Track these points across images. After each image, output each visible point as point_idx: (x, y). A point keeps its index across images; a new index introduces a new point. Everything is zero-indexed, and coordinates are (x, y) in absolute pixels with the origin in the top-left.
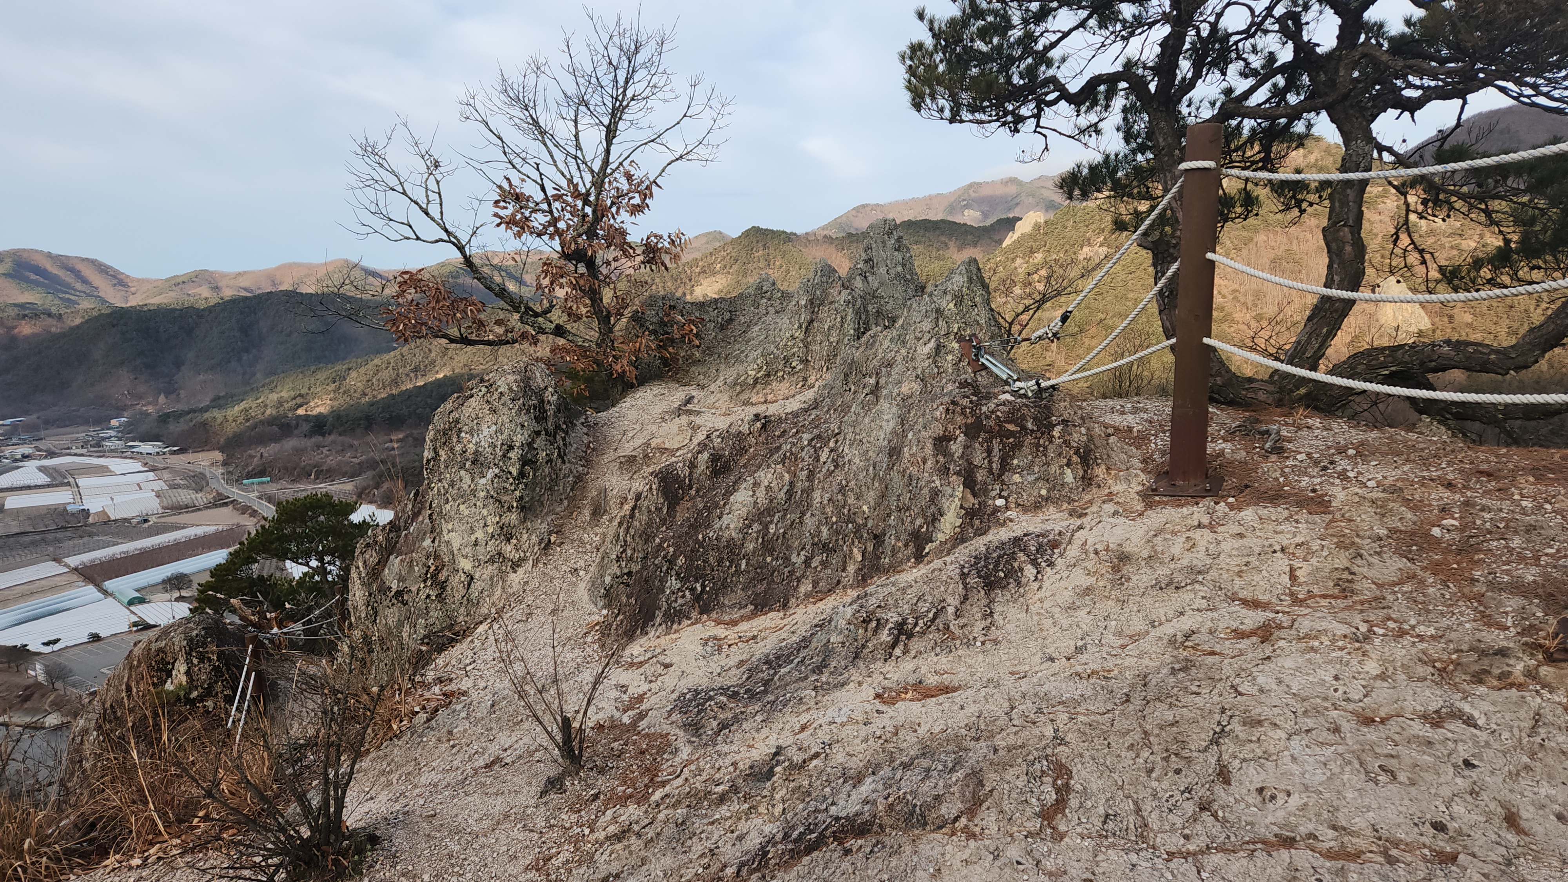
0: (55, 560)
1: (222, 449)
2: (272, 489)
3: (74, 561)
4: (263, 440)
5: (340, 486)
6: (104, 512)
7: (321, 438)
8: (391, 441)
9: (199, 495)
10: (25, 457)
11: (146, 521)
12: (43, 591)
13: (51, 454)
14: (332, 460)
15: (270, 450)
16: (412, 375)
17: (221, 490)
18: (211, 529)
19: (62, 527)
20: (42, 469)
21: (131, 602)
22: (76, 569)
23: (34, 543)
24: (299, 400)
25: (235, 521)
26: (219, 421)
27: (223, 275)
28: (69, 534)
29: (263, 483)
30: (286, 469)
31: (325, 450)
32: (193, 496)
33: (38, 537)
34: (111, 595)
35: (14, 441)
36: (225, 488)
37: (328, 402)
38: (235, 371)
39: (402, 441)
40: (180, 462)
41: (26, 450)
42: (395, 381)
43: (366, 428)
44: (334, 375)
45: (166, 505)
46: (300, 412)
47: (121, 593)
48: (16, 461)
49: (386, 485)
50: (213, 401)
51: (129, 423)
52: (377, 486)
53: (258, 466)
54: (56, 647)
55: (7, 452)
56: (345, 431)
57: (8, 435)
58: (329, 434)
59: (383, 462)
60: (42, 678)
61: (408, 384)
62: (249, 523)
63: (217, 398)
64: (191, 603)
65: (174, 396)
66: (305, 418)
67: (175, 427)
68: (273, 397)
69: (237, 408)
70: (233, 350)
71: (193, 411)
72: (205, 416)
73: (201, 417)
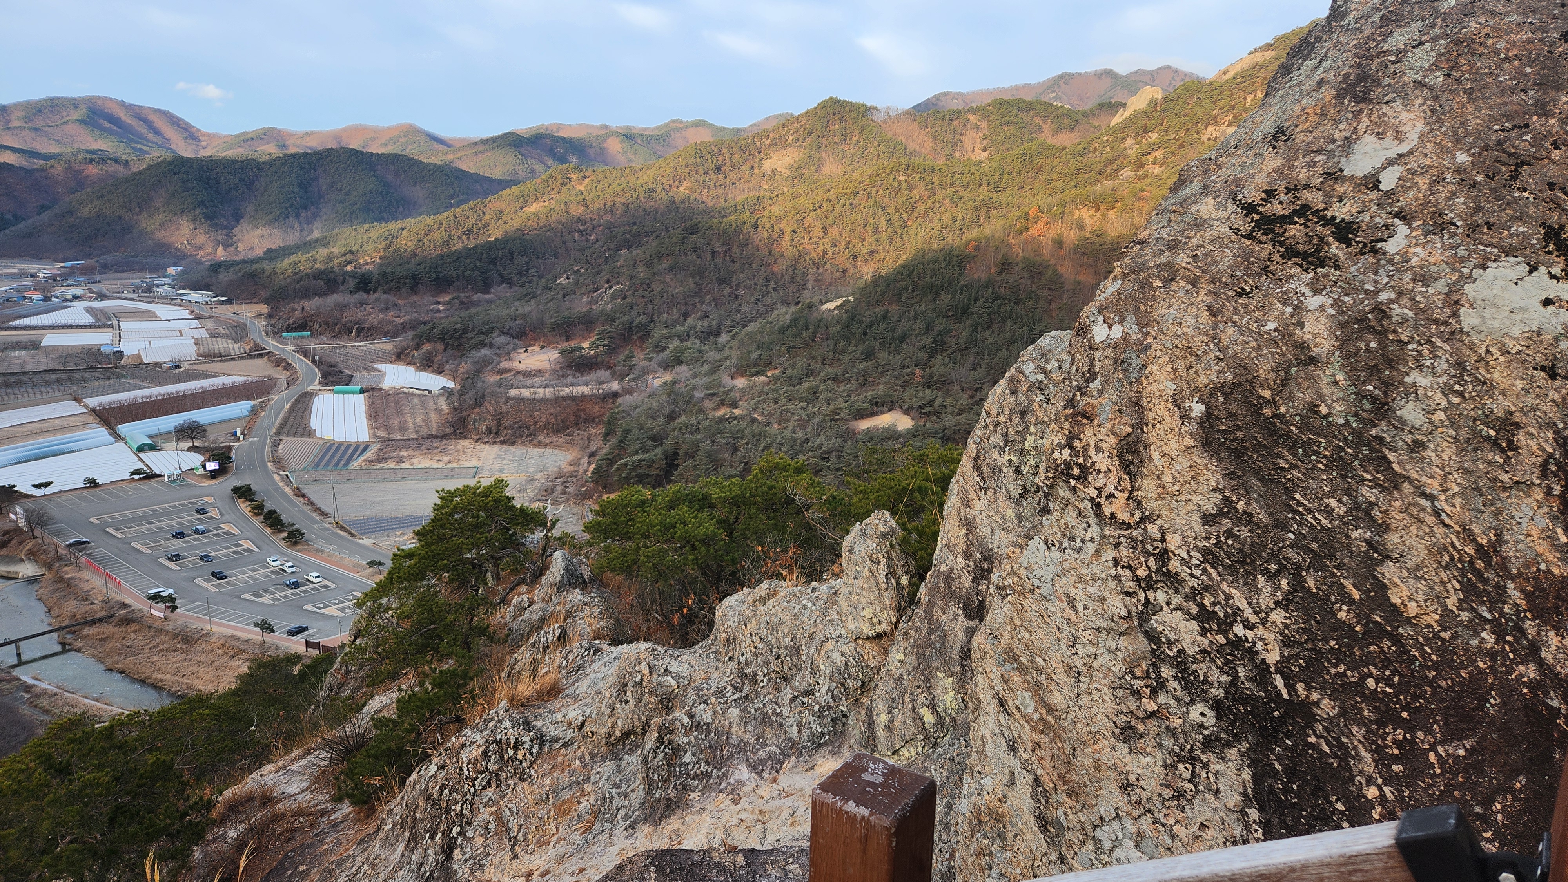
0: (75, 399)
1: (266, 301)
2: (311, 344)
3: (93, 402)
4: (306, 294)
5: (381, 346)
6: (138, 356)
7: (365, 296)
8: (438, 303)
9: (236, 346)
10: (76, 298)
11: (177, 367)
12: (55, 431)
14: (374, 318)
15: (311, 305)
16: (464, 237)
17: (259, 341)
18: (239, 380)
19: (92, 368)
21: (141, 449)
22: (94, 410)
23: (59, 381)
24: (349, 257)
25: (266, 373)
26: (267, 273)
27: (291, 135)
28: (97, 375)
29: (302, 337)
30: (327, 324)
31: (368, 308)
32: (231, 346)
33: (64, 376)
34: (124, 439)
35: (68, 282)
36: (263, 340)
37: (378, 260)
38: (292, 227)
39: (448, 303)
40: (226, 312)
41: (78, 291)
42: (446, 243)
43: (412, 288)
44: (387, 234)
45: (201, 352)
46: (349, 268)
47: (132, 439)
48: (66, 300)
49: (426, 347)
50: (265, 253)
51: (184, 272)
52: (417, 347)
53: (299, 319)
54: (49, 490)
55: (59, 291)
56: (391, 290)
57: (65, 276)
58: (374, 292)
59: (425, 323)
60: (22, 523)
61: (459, 246)
62: (282, 376)
63: (270, 251)
64: (203, 455)
65: (232, 249)
66: (353, 275)
67: (224, 277)
68: (323, 252)
69: (286, 261)
70: (291, 206)
71: (244, 262)
72: (255, 267)
73: (250, 268)
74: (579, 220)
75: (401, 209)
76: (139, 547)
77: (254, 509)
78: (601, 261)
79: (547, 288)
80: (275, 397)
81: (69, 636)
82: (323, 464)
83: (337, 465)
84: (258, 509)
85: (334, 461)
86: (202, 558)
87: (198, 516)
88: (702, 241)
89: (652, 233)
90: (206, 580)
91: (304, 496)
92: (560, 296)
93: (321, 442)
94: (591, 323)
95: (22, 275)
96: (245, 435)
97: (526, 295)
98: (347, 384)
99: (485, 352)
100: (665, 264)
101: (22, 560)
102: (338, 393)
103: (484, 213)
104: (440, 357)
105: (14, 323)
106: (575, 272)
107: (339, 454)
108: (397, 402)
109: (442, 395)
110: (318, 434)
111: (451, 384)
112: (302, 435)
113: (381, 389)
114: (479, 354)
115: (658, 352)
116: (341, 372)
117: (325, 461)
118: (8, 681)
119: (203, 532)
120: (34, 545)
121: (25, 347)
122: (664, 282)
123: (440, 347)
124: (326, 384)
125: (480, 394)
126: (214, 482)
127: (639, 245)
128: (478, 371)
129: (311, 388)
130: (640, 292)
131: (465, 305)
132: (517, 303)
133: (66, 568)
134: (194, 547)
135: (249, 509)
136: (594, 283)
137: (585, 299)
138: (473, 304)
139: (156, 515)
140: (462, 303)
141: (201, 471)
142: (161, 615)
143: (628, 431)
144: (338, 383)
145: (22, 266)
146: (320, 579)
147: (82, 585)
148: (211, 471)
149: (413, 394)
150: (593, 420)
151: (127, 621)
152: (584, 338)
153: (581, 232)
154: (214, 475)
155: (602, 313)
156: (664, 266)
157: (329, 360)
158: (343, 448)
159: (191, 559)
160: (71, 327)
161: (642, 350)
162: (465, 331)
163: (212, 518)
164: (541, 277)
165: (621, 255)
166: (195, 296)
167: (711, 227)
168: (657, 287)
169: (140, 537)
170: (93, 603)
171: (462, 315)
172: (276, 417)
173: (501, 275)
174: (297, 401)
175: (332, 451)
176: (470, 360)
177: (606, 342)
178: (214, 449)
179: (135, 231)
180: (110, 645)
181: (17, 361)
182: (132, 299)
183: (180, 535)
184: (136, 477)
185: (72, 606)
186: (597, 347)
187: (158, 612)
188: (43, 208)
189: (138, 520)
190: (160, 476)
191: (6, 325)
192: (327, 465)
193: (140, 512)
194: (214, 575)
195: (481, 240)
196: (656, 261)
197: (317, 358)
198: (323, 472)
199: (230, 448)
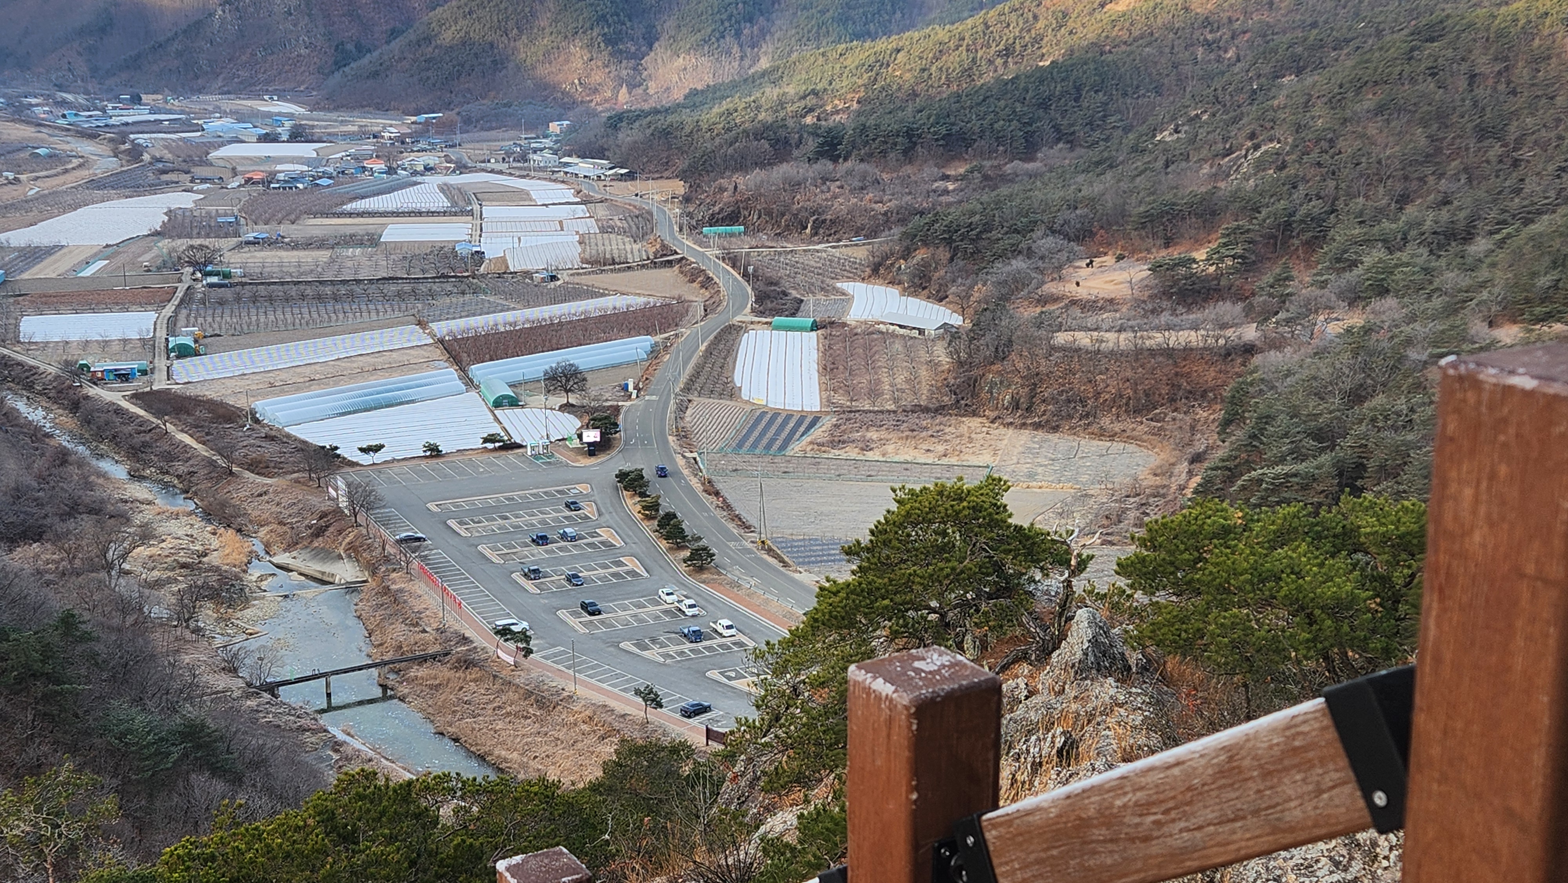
0: (420, 323)
1: (683, 176)
2: (743, 247)
3: (442, 328)
4: (742, 164)
5: (849, 251)
6: (503, 260)
7: (830, 166)
8: (946, 178)
9: (636, 247)
10: (428, 169)
11: (553, 278)
12: (391, 369)
13: (462, 168)
14: (842, 204)
15: (748, 181)
16: (999, 61)
17: (668, 241)
18: (637, 301)
19: (443, 276)
20: (445, 189)
21: (498, 404)
22: (441, 341)
23: (400, 295)
24: (811, 101)
25: (676, 293)
26: (687, 130)
28: (449, 287)
29: (732, 235)
30: (769, 213)
31: (834, 187)
32: (628, 247)
33: (407, 288)
34: (477, 387)
35: (421, 145)
36: (675, 238)
37: (855, 106)
38: (729, 53)
39: (963, 178)
40: (625, 191)
41: (431, 159)
42: (968, 73)
43: (905, 152)
44: (872, 59)
45: (587, 256)
46: (809, 120)
47: (488, 387)
48: (415, 173)
49: (921, 255)
50: (686, 97)
51: (571, 129)
52: (906, 254)
53: (728, 205)
54: (378, 458)
55: (407, 159)
56: (871, 155)
57: (417, 137)
58: (845, 159)
59: (922, 213)
60: (343, 503)
61: (988, 77)
62: (697, 297)
63: (694, 93)
64: (580, 417)
65: (640, 91)
66: (814, 131)
67: (627, 136)
68: (772, 93)
69: (716, 110)
70: (730, 18)
71: (656, 111)
72: (670, 119)
73: (663, 122)
74: (1207, 22)
75: (898, 15)
76: (488, 553)
77: (645, 508)
78: (1242, 98)
79: (1136, 150)
80: (685, 331)
81: (392, 676)
82: (748, 444)
83: (768, 446)
84: (651, 509)
85: (765, 441)
86: (569, 579)
87: (568, 513)
88: (1450, 53)
89: (1347, 41)
90: (575, 614)
91: (717, 494)
92: (1160, 164)
93: (748, 408)
94: (1214, 213)
95: (363, 135)
96: (639, 390)
97: (1098, 163)
98: (793, 315)
99: (1019, 264)
100: (1369, 101)
101: (340, 557)
102: (778, 328)
103: (1035, 17)
104: (942, 272)
105: (348, 207)
106: (1191, 120)
107: (773, 430)
108: (868, 348)
109: (941, 338)
110: (745, 395)
111: (956, 320)
112: (721, 395)
113: (844, 325)
114: (1008, 269)
115: (1340, 271)
116: (785, 294)
117: (752, 439)
118: (314, 732)
119: (573, 539)
120: (356, 537)
121: (361, 244)
122: (1363, 136)
123: (943, 254)
124: (761, 314)
125: (1004, 339)
126: (592, 461)
127: (1320, 66)
128: (1004, 298)
129: (739, 318)
130: (1314, 155)
131: (990, 181)
132: (1081, 178)
133: (394, 575)
134: (560, 561)
135: (639, 507)
136: (1225, 140)
137: (1206, 169)
138: (1005, 179)
139: (514, 506)
140: (986, 178)
141: (576, 443)
142: (511, 660)
143: (1268, 419)
144: (779, 312)
145: (364, 121)
146: (732, 631)
147: (412, 601)
148: (590, 444)
149: (893, 335)
150: (1204, 395)
151: (466, 663)
152: (1198, 243)
153: (1208, 44)
154: (593, 450)
155: (1235, 196)
156: (1367, 105)
157: (769, 273)
158: (779, 420)
159: (556, 579)
160: (420, 214)
161: (1309, 267)
162: (988, 227)
163: (587, 517)
164: (1127, 130)
165: (1281, 87)
166: (584, 167)
167: (1471, 25)
168: (1347, 146)
169: (490, 537)
170: (424, 631)
171: (985, 198)
172: (685, 364)
173: (1057, 128)
174: (718, 339)
175: (763, 423)
176: (992, 279)
177: (1239, 251)
178: (596, 410)
179: (511, 65)
180: (443, 697)
181: (350, 264)
182: (500, 172)
183: (542, 540)
184: (490, 446)
185: (398, 632)
186: (1221, 260)
187: (506, 653)
188: (394, 34)
189: (488, 512)
190: (520, 446)
191: (339, 210)
192: (754, 446)
193: (491, 499)
194: (584, 606)
195: (1026, 67)
196: (1350, 95)
197: (751, 269)
198: (747, 458)
199: (617, 409)
